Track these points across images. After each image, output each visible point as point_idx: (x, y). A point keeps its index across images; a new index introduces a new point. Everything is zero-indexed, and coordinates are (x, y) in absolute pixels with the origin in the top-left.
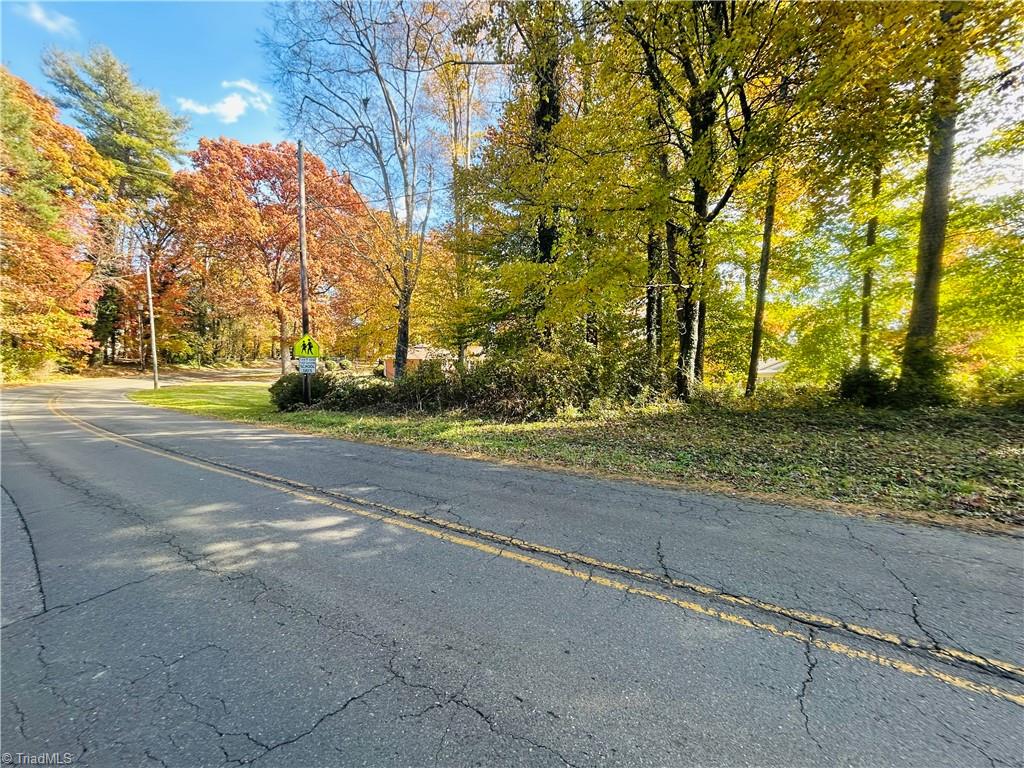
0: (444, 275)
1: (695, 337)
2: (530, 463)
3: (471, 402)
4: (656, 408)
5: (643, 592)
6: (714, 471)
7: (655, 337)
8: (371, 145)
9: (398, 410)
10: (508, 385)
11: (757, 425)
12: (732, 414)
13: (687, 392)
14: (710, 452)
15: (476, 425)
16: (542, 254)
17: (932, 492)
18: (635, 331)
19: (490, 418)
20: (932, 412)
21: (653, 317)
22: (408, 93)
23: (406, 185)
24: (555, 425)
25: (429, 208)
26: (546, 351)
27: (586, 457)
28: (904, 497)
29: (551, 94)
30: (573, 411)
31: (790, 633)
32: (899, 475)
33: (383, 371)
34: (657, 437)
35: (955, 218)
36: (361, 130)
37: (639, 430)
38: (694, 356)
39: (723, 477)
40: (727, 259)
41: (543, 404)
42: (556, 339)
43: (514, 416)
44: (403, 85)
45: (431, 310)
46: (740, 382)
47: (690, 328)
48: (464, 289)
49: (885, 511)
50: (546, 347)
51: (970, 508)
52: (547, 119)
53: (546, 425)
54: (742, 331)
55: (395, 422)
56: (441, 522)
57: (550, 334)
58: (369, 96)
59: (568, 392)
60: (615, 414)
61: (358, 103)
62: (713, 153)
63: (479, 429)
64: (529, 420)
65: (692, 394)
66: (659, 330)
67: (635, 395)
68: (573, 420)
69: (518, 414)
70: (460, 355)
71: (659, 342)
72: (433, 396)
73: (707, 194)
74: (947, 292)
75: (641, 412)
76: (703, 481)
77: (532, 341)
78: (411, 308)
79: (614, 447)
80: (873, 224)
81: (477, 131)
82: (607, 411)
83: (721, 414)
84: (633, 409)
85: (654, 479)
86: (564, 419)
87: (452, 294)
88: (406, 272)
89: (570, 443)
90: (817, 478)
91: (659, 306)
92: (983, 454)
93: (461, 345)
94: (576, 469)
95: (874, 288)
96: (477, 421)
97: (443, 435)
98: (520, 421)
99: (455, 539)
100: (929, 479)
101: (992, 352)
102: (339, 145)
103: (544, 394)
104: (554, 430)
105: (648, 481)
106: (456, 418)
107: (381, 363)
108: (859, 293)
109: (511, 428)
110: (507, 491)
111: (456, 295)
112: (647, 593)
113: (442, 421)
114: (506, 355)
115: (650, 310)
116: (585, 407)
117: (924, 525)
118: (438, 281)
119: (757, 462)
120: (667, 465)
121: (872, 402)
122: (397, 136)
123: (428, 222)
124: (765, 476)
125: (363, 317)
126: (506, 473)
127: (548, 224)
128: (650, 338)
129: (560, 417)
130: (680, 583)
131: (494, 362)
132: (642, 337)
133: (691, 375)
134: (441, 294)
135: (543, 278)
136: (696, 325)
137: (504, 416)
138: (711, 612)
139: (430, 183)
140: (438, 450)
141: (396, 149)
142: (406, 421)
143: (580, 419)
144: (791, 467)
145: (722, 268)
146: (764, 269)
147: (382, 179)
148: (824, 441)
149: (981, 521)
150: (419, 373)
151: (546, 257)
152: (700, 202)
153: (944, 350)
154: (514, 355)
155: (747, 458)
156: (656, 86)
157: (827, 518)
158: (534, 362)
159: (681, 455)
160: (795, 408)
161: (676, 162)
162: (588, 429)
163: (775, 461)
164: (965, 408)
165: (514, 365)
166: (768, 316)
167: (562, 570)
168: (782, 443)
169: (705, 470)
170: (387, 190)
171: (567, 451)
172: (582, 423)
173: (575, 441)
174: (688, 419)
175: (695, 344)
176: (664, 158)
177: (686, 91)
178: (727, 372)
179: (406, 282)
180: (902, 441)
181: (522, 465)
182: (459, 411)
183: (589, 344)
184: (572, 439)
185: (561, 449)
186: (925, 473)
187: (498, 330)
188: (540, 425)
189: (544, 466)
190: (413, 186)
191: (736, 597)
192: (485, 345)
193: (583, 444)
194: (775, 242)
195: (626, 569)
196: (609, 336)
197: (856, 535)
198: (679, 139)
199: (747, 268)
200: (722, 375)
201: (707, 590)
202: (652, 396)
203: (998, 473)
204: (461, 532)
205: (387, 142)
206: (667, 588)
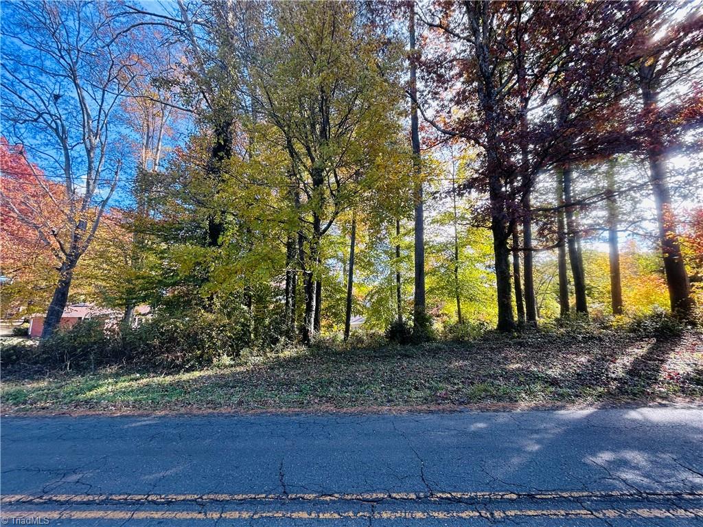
0: (121, 246)
1: (314, 303)
2: (183, 410)
3: (130, 359)
4: (287, 353)
5: (264, 515)
6: (323, 396)
7: (291, 302)
8: (56, 130)
9: (36, 372)
10: (170, 341)
11: (349, 360)
12: (336, 354)
13: (309, 340)
14: (321, 383)
15: (132, 380)
16: (210, 240)
17: (428, 392)
18: (278, 298)
19: (148, 371)
20: (427, 345)
21: (290, 288)
22: (105, 104)
23: (90, 169)
24: (210, 372)
25: (112, 190)
26: (207, 312)
27: (233, 398)
28: (417, 398)
29: (225, 141)
30: (226, 360)
31: (361, 514)
32: (415, 384)
33: (28, 329)
34: (288, 376)
35: (427, 249)
36: (46, 116)
37: (276, 371)
38: (313, 316)
39: (329, 400)
40: (332, 257)
41: (202, 356)
42: (217, 303)
43: (173, 368)
44: (101, 97)
45: (98, 272)
46: (341, 331)
47: (311, 299)
48: (138, 258)
49: (410, 408)
50: (209, 309)
51: (444, 399)
52: (221, 154)
53: (202, 373)
54: (341, 299)
55: (29, 386)
56: (63, 498)
57: (212, 299)
58: (61, 93)
59: (224, 345)
60: (259, 360)
61: (48, 95)
62: (323, 199)
63: (134, 383)
64: (187, 371)
65: (312, 341)
66: (293, 298)
67: (275, 344)
68: (226, 367)
69: (177, 366)
70: (127, 314)
71: (293, 305)
72: (85, 355)
73: (320, 220)
74: (428, 282)
75: (278, 357)
76: (316, 405)
77: (196, 304)
78: (76, 270)
79: (256, 387)
80: (398, 247)
81: (166, 147)
82: (253, 359)
83: (329, 354)
84: (273, 355)
85: (284, 409)
86: (218, 367)
87: (127, 262)
88: (76, 238)
89: (221, 387)
90: (379, 392)
91: (294, 282)
92: (446, 367)
93: (128, 305)
94: (223, 410)
95: (401, 279)
96: (132, 376)
97: (89, 394)
98: (179, 372)
99: (77, 515)
100: (427, 385)
101: (447, 313)
102: (16, 121)
103: (203, 347)
104: (209, 377)
105: (279, 411)
106: (111, 375)
107: (27, 321)
108: (395, 280)
109: (169, 379)
110: (153, 444)
111: (130, 262)
112: (268, 515)
113: (92, 379)
114: (171, 315)
115: (288, 284)
116: (237, 355)
117: (426, 413)
118: (112, 249)
119: (348, 386)
120: (294, 396)
121: (403, 342)
122: (86, 130)
123: (110, 201)
124: (352, 395)
125: (11, 275)
126: (156, 425)
127: (217, 221)
128: (288, 303)
129: (215, 366)
130: (294, 496)
131: (159, 321)
132: (283, 302)
133: (311, 328)
134: (114, 260)
135: (209, 259)
136: (314, 296)
137: (164, 368)
138: (313, 515)
139: (116, 173)
140: (81, 411)
141: (84, 139)
142: (43, 384)
143: (232, 366)
144: (366, 386)
145: (331, 261)
146: (352, 264)
147: (63, 159)
148: (382, 367)
149: (448, 406)
150: (72, 332)
151: (214, 243)
152: (316, 224)
153: (429, 312)
154: (179, 315)
155: (343, 384)
156: (292, 156)
157: (383, 419)
158: (197, 320)
159: (303, 387)
160: (369, 347)
161: (303, 197)
162: (238, 374)
163: (358, 384)
164: (439, 342)
165: (178, 324)
166: (355, 291)
167: (195, 515)
168: (361, 371)
169: (317, 396)
170: (68, 168)
171: (218, 395)
172: (233, 369)
173: (226, 385)
174: (309, 359)
175: (314, 309)
176: (297, 194)
177: (309, 163)
178: (334, 325)
179: (75, 247)
180: (416, 363)
181: (174, 413)
182: (115, 368)
183: (244, 307)
184: (223, 383)
185: (213, 393)
186: (425, 381)
187: (168, 294)
188: (197, 374)
189: (195, 412)
190: (97, 171)
191: (330, 495)
192: (153, 306)
193: (232, 387)
194: (356, 251)
195: (253, 496)
196: (260, 300)
197: (397, 427)
198: (305, 187)
199: (344, 262)
200: (331, 326)
201: (312, 496)
202: (287, 344)
203: (452, 377)
204: (88, 503)
205: (75, 131)
206: (284, 504)
